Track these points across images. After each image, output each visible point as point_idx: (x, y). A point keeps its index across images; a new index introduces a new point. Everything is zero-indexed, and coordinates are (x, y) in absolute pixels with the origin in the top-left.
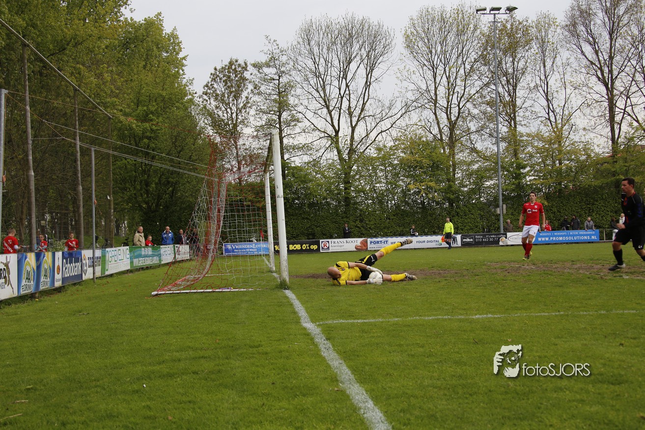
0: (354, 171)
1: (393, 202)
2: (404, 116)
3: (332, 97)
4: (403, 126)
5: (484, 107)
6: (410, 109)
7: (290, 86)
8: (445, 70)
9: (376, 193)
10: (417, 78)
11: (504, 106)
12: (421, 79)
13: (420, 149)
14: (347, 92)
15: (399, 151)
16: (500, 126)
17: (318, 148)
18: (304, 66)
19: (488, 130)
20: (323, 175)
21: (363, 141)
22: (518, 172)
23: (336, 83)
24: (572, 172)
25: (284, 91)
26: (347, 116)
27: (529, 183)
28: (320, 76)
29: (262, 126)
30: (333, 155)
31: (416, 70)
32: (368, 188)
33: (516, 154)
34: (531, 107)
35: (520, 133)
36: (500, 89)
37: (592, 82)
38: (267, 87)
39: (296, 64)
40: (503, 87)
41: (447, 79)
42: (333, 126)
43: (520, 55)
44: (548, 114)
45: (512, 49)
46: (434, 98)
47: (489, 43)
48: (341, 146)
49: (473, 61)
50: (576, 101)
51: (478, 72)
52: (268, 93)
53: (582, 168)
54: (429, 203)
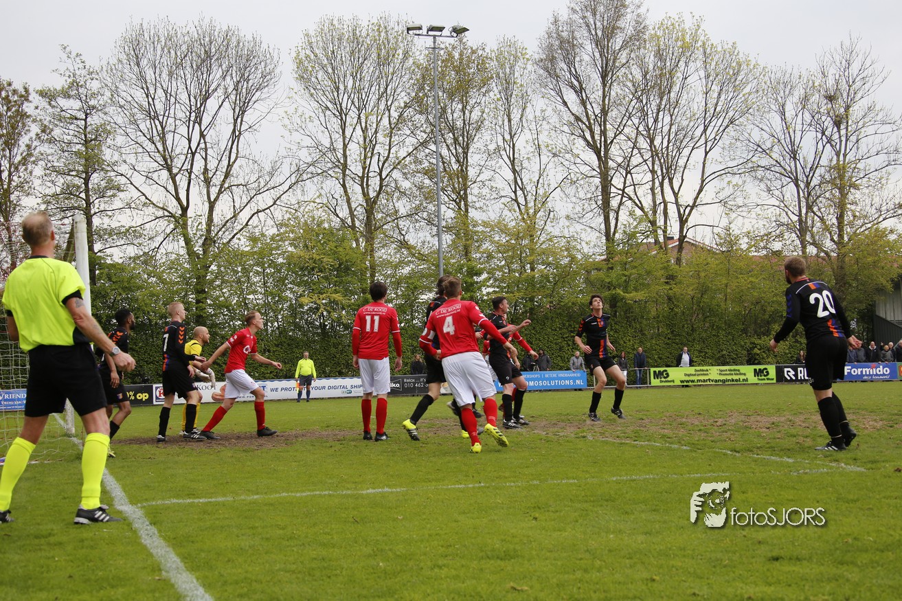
0: (212, 274)
1: (276, 324)
2: (295, 187)
3: (178, 151)
4: (293, 203)
5: (419, 178)
6: (305, 177)
7: (103, 132)
8: (359, 118)
9: (248, 309)
10: (314, 127)
11: (450, 178)
12: (323, 131)
13: (320, 241)
14: (202, 145)
15: (287, 243)
16: (443, 208)
17: (152, 234)
18: (130, 99)
19: (425, 214)
20: (160, 278)
21: (228, 224)
22: (469, 280)
23: (183, 130)
24: (549, 282)
25: (95, 140)
26: (202, 184)
27: (485, 298)
28: (156, 117)
29: (55, 195)
30: (177, 247)
31: (313, 115)
32: (235, 301)
33: (467, 252)
34: (489, 180)
35: (473, 220)
36: (445, 152)
37: (579, 146)
38: (64, 130)
39: (115, 95)
40: (449, 149)
41: (363, 131)
42: (178, 199)
43: (474, 101)
44: (515, 192)
45: (461, 90)
46: (342, 162)
47: (427, 78)
48: (191, 232)
49: (402, 105)
50: (555, 175)
51: (410, 124)
52: (66, 141)
53: (564, 276)
54: (332, 328)
